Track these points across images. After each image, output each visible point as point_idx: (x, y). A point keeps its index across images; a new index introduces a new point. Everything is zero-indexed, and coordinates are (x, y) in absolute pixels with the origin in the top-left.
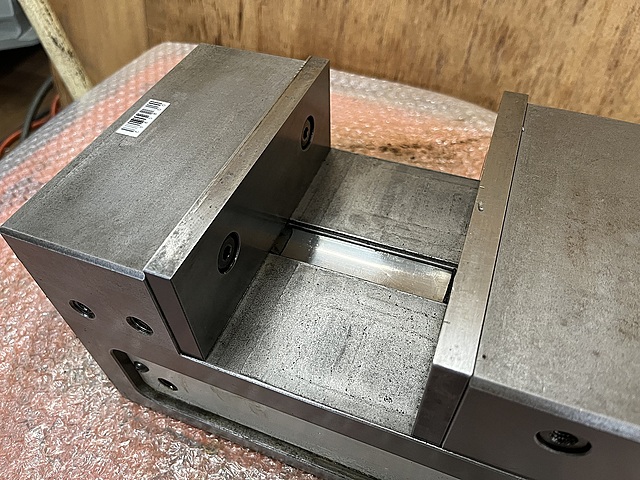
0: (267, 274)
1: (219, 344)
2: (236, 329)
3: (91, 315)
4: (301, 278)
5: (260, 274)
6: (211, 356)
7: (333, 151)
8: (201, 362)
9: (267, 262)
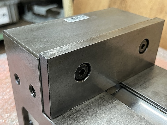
0: (100, 98)
1: (62, 116)
2: (72, 114)
3: (19, 84)
4: (115, 106)
5: (96, 97)
6: (55, 120)
7: (155, 66)
8: (49, 120)
9: (102, 94)
